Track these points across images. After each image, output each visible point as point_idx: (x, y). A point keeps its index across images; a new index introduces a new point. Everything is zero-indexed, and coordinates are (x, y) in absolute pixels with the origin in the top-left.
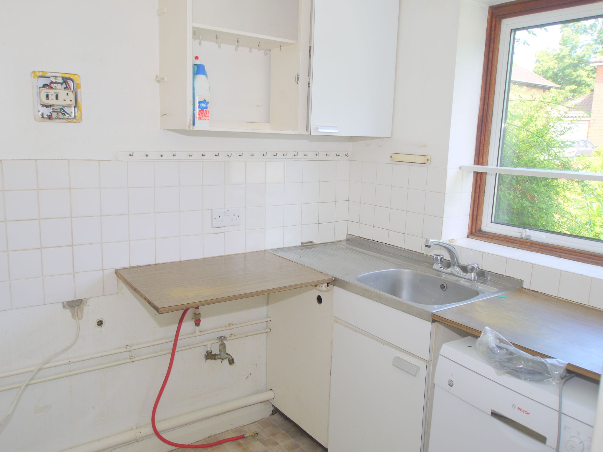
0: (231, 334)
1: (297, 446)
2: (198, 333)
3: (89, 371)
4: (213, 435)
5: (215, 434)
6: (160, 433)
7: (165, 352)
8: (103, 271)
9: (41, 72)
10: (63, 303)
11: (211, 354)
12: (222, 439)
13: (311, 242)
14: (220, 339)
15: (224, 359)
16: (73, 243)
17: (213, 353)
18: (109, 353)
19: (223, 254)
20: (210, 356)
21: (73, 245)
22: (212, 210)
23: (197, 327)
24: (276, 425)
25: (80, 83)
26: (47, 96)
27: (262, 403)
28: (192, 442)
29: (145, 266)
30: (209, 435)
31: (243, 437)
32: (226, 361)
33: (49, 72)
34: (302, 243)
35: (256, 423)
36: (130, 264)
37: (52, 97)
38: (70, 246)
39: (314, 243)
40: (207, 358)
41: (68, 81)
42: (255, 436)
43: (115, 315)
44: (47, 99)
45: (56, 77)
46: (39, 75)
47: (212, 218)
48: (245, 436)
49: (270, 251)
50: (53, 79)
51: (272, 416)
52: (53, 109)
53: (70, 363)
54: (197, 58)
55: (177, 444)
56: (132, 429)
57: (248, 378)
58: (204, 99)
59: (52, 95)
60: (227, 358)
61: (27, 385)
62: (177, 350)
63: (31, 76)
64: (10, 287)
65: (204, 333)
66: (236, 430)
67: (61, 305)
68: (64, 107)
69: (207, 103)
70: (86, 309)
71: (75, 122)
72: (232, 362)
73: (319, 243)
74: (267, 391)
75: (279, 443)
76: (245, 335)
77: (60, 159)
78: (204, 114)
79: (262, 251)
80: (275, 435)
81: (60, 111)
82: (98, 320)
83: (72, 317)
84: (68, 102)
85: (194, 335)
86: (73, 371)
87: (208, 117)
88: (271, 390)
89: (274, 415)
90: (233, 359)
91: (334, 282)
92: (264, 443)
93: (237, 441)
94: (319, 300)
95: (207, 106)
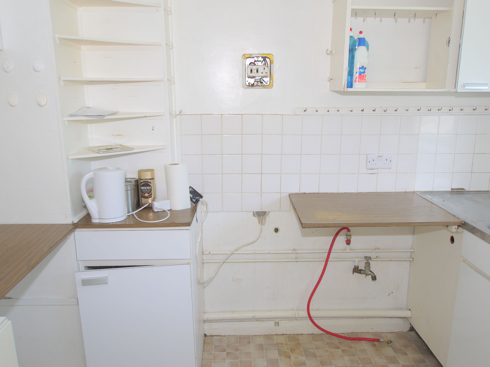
0: (377, 256)
1: (423, 361)
2: (348, 250)
3: (266, 262)
4: (356, 332)
5: (357, 332)
6: (313, 319)
7: (321, 260)
8: (281, 194)
9: (248, 55)
10: (253, 212)
11: (358, 269)
12: (361, 337)
13: (463, 189)
14: (366, 259)
15: (368, 275)
16: (262, 172)
17: (359, 268)
18: (280, 252)
19: (375, 191)
20: (356, 270)
21: (261, 173)
22: (367, 155)
23: (348, 246)
24: (411, 340)
25: (273, 60)
26: (251, 71)
27: (401, 319)
28: (338, 333)
29: (311, 193)
30: (352, 331)
31: (378, 340)
32: (370, 277)
33: (253, 54)
34: (452, 189)
35: (393, 334)
36: (300, 191)
37: (254, 71)
38: (260, 174)
39: (466, 190)
40: (354, 271)
41: (267, 59)
42: (389, 342)
43: (287, 226)
44: (251, 73)
45: (258, 57)
46: (247, 56)
47: (367, 161)
48: (381, 340)
49: (418, 193)
50: (256, 59)
51: (409, 332)
52: (255, 79)
53: (255, 253)
54: (361, 32)
55: (324, 330)
56: (294, 310)
57: (390, 295)
58: (362, 66)
59: (254, 70)
60: (370, 274)
61: (224, 262)
62: (329, 260)
63: (242, 58)
64: (222, 197)
65: (353, 251)
66: (375, 334)
67: (252, 213)
68: (263, 78)
69: (366, 68)
70: (268, 218)
71: (268, 88)
72: (374, 278)
73: (470, 190)
74: (407, 310)
75: (408, 354)
76: (389, 260)
77: (257, 114)
78: (361, 77)
79: (411, 192)
80: (406, 347)
81: (259, 81)
82: (275, 228)
83: (258, 222)
84: (264, 74)
85: (345, 251)
86: (257, 259)
87: (365, 80)
88: (410, 310)
89: (411, 332)
90: (375, 276)
91: (463, 225)
92: (395, 350)
93: (373, 342)
94: (452, 240)
95: (364, 71)
